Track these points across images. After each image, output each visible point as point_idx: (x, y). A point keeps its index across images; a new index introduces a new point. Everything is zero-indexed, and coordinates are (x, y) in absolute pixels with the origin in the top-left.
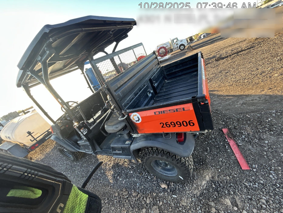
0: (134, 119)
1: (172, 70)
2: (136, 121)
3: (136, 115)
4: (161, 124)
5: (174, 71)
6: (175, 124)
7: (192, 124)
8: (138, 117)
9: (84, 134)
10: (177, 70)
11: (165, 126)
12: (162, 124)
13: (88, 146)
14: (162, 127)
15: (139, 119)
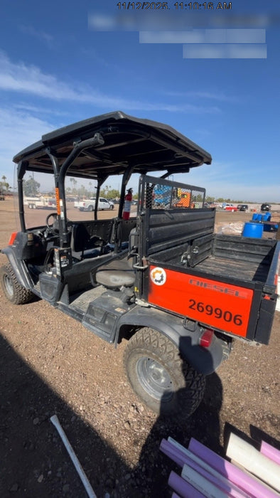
0: (154, 277)
1: (228, 247)
2: (156, 281)
3: (160, 272)
4: (190, 301)
5: (230, 248)
6: (211, 311)
7: (238, 322)
8: (162, 276)
9: (63, 266)
10: (235, 250)
11: (195, 307)
12: (192, 302)
13: (52, 287)
14: (190, 307)
15: (162, 280)
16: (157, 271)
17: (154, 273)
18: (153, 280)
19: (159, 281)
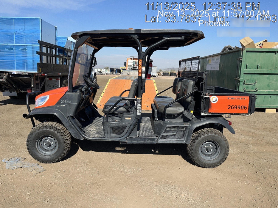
0: (212, 100)
2: (213, 101)
3: (215, 97)
8: (216, 99)
11: (230, 108)
12: (229, 106)
14: (228, 109)
15: (216, 100)
16: (213, 97)
17: (212, 99)
18: (212, 101)
19: (215, 101)
